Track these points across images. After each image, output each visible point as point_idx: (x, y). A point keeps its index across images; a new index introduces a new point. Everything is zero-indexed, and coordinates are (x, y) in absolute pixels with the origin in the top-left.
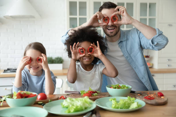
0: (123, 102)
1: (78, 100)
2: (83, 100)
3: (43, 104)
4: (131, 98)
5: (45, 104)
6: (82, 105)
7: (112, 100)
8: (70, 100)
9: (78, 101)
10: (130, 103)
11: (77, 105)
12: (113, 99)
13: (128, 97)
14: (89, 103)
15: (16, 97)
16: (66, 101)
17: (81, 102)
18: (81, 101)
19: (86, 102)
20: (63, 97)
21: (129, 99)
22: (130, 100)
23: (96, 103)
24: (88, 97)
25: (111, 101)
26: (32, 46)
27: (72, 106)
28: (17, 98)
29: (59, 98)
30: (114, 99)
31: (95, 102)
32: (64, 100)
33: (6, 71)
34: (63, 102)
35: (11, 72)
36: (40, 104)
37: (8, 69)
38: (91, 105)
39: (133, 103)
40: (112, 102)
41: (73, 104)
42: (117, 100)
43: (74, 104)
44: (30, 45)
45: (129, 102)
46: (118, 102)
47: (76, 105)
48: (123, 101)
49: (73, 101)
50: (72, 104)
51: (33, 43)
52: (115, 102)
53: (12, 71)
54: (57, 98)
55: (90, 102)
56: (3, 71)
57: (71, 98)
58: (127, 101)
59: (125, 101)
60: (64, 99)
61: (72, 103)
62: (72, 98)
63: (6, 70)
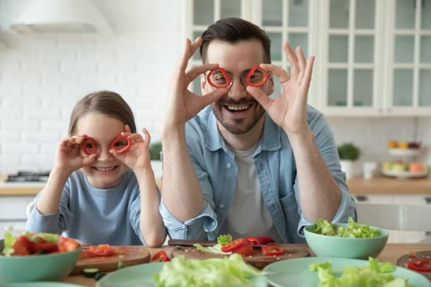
0: (357, 277)
1: (209, 265)
2: (224, 265)
3: (97, 276)
4: (380, 264)
5: (104, 275)
6: (220, 281)
7: (319, 268)
8: (183, 264)
9: (210, 269)
10: (378, 279)
11: (206, 281)
12: (321, 266)
13: (370, 259)
14: (243, 275)
15: (12, 251)
16: (172, 268)
17: (218, 272)
18: (217, 268)
19: (235, 272)
20: (165, 254)
21: (374, 267)
22: (378, 271)
23: (267, 276)
24: (240, 256)
25: (316, 270)
26: (94, 103)
27: (189, 284)
28: (12, 255)
29: (152, 256)
30: (325, 266)
31: (263, 273)
32: (165, 265)
33: (12, 179)
34: (161, 269)
35: (27, 181)
36: (91, 276)
37: (20, 174)
38: (248, 281)
39: (390, 279)
40: (317, 276)
41: (193, 277)
42: (335, 269)
43: (195, 278)
44: (87, 102)
45: (375, 275)
46: (336, 275)
47: (202, 281)
48: (358, 272)
49: (191, 267)
50: (190, 276)
51: (96, 95)
52: (330, 277)
53: (29, 178)
54: (143, 257)
55: (245, 273)
56: (6, 178)
57: (186, 259)
58: (370, 275)
59: (361, 273)
60: (168, 260)
61: (191, 273)
62: (190, 258)
63: (15, 177)
